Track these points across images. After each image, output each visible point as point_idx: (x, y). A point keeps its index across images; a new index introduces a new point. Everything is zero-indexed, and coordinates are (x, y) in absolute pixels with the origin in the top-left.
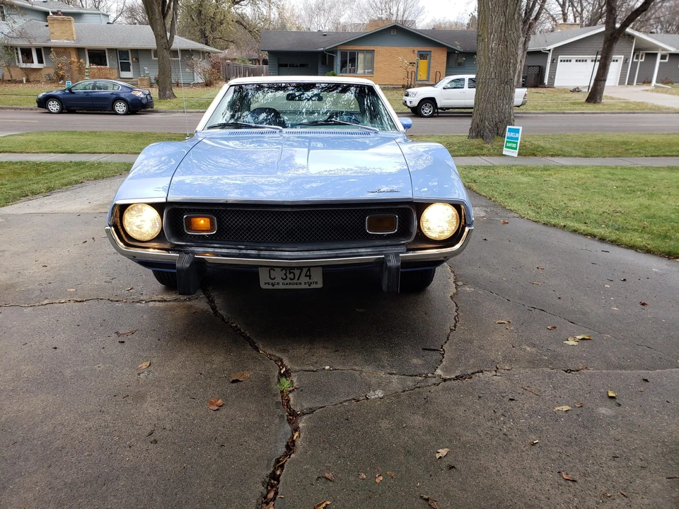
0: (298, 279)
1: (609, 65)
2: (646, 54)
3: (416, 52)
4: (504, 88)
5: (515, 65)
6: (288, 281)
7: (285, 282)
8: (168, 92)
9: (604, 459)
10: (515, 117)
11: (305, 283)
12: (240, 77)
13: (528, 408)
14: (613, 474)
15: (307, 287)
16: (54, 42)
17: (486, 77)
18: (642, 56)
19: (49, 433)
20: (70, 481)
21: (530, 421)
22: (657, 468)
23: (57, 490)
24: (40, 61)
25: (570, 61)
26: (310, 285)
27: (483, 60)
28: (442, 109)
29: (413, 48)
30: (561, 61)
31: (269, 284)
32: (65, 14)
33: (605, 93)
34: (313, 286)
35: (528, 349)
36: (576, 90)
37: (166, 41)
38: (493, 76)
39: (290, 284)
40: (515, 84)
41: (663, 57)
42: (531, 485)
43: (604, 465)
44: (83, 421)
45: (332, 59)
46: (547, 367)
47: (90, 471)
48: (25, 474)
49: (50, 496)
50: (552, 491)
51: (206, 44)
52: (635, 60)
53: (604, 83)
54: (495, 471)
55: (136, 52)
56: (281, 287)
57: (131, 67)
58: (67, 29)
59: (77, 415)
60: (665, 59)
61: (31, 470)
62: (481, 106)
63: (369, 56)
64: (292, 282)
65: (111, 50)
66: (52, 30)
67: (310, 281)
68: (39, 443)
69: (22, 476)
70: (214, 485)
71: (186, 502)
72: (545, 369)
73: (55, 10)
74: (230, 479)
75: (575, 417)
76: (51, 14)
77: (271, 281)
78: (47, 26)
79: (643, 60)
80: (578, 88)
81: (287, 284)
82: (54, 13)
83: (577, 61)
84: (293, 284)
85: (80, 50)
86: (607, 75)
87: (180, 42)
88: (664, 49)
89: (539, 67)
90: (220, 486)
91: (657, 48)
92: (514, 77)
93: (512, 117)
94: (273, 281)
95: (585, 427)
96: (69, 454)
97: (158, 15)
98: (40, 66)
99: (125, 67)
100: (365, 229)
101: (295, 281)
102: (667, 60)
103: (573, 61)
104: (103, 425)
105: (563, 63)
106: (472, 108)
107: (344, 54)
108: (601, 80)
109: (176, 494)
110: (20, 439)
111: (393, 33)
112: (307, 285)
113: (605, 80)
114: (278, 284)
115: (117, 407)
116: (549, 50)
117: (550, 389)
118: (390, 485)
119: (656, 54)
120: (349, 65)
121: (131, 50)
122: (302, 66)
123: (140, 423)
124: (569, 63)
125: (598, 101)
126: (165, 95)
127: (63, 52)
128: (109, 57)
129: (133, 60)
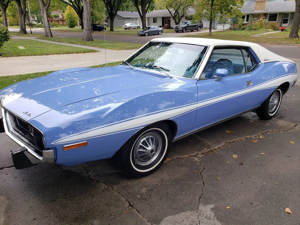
8: (295, 35)
16: (255, 12)
24: (247, 20)
57: (288, 21)
58: (263, 5)
65: (280, 13)
66: (256, 6)
85: (265, 15)
98: (247, 22)
99: (285, 21)
121: (291, 13)
126: (292, 36)
127: (257, 16)
128: (278, 17)
129: (290, 18)
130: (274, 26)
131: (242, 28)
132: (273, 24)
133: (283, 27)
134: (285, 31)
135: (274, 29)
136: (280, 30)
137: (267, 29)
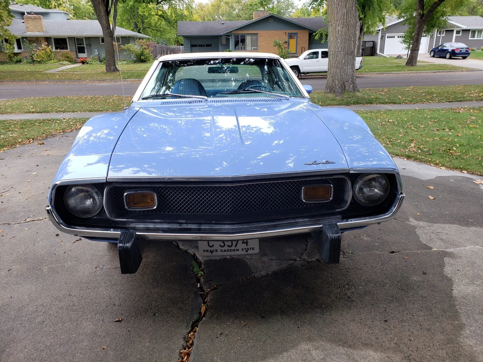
0: (236, 246)
1: (421, 39)
2: (446, 31)
3: (287, 34)
4: (348, 58)
5: (354, 41)
6: (226, 248)
7: (223, 249)
8: (112, 67)
9: (415, 310)
10: (357, 77)
11: (242, 250)
12: (164, 55)
13: (364, 279)
14: (421, 321)
15: (244, 252)
16: (29, 34)
17: (335, 50)
18: (443, 32)
19: (34, 312)
20: (49, 344)
21: (366, 287)
22: (450, 315)
23: (40, 351)
24: (20, 48)
25: (394, 37)
26: (247, 251)
27: (332, 39)
28: (304, 73)
29: (285, 31)
30: (388, 37)
31: (207, 251)
32: (36, 13)
33: (418, 59)
34: (250, 252)
35: (365, 238)
36: (399, 57)
37: (110, 31)
38: (340, 50)
39: (228, 250)
40: (355, 55)
41: (458, 32)
42: (366, 330)
43: (414, 315)
44: (57, 303)
45: (228, 40)
46: (378, 250)
47: (63, 337)
48: (17, 341)
49: (35, 355)
50: (380, 333)
51: (139, 32)
52: (438, 35)
53: (418, 52)
54: (342, 322)
55: (88, 39)
56: (219, 253)
57: (86, 50)
58: (38, 24)
59: (52, 299)
60: (459, 34)
61: (21, 338)
62: (332, 71)
63: (254, 37)
64: (229, 248)
65: (70, 38)
66: (27, 25)
67: (247, 247)
68: (27, 319)
69: (15, 342)
70: (150, 341)
71: (130, 354)
72: (376, 252)
73: (29, 11)
74: (161, 337)
75: (396, 283)
76: (26, 14)
77: (210, 249)
78: (23, 22)
79: (444, 35)
80: (400, 56)
81: (225, 251)
82: (28, 13)
83: (398, 37)
84: (231, 250)
85: (48, 39)
86: (419, 46)
87: (120, 31)
88: (458, 27)
89: (373, 42)
90: (154, 342)
91: (454, 26)
92: (354, 50)
93: (355, 78)
94: (212, 249)
95: (402, 289)
96: (48, 326)
97: (103, 13)
98: (19, 51)
99: (81, 50)
100: (300, 198)
101: (233, 248)
102: (460, 35)
103: (396, 37)
104: (71, 304)
105: (389, 38)
106: (327, 72)
107: (236, 37)
108: (415, 50)
109: (124, 349)
110: (13, 317)
111: (271, 21)
112: (245, 251)
113: (418, 50)
114: (216, 251)
115: (81, 291)
116: (379, 30)
117: (379, 265)
118: (270, 335)
119: (453, 30)
120: (240, 44)
121: (85, 38)
122: (208, 46)
123: (97, 301)
124: (393, 38)
125: (414, 64)
126: (110, 69)
127: (36, 40)
128: (69, 43)
129: (86, 45)
130: (68, 57)
131: (15, 59)
132: (66, 53)
133: (82, 58)
134: (87, 63)
135: (70, 62)
136: (80, 62)
137: (60, 61)
